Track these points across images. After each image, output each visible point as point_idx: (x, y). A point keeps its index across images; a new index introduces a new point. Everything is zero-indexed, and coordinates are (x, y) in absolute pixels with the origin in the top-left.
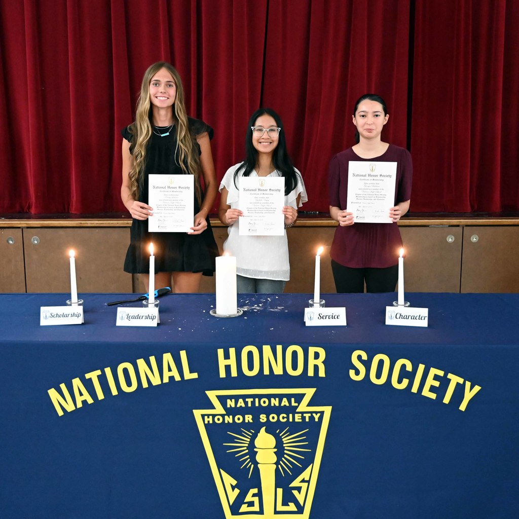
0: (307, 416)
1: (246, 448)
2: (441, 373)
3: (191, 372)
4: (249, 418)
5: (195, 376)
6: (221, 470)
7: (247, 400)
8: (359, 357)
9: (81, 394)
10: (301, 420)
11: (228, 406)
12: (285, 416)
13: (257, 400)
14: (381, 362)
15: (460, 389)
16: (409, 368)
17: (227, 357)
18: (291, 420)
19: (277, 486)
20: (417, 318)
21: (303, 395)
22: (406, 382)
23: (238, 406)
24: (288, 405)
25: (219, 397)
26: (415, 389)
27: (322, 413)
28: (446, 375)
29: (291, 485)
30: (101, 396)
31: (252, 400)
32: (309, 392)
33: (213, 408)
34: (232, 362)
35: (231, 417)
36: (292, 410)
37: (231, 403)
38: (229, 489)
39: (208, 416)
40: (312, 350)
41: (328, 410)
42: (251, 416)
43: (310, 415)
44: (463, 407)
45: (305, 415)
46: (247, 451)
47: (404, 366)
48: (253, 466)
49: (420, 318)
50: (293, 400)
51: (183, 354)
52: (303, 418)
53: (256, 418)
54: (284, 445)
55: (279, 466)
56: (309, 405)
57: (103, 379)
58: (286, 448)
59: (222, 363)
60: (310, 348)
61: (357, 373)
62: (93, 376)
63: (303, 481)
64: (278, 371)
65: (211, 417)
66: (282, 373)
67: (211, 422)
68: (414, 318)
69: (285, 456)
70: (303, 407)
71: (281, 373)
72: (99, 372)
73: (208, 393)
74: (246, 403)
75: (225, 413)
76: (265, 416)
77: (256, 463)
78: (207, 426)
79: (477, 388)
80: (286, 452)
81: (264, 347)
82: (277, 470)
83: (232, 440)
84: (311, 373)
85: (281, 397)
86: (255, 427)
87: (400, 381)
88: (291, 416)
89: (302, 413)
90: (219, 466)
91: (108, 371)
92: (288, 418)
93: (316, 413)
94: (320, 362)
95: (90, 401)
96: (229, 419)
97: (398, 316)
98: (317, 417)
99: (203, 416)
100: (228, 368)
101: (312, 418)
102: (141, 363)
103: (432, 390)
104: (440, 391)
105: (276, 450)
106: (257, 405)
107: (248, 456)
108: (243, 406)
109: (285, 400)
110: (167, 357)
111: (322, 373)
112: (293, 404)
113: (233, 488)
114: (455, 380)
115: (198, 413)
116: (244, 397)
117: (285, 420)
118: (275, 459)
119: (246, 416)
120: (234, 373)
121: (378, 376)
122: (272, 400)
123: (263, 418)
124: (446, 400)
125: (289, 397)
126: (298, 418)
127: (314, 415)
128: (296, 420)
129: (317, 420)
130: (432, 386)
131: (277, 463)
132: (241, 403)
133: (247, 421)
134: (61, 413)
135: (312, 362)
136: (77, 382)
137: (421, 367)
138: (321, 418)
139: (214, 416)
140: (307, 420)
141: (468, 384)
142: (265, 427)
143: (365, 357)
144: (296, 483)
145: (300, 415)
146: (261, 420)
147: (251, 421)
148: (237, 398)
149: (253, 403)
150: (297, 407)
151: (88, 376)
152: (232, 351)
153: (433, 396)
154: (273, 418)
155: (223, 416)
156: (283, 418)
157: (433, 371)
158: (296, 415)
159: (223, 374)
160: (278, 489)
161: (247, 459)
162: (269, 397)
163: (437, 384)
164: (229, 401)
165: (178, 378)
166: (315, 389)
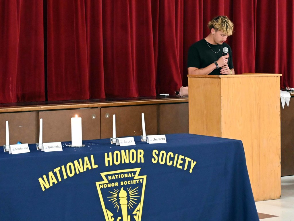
0: (138, 181)
1: (116, 198)
2: (183, 157)
4: (117, 184)
5: (96, 166)
6: (107, 209)
7: (116, 176)
8: (155, 153)
9: (52, 179)
10: (135, 183)
11: (109, 179)
12: (130, 181)
13: (119, 175)
14: (163, 154)
15: (190, 163)
16: (172, 156)
17: (108, 157)
18: (132, 183)
19: (128, 215)
20: (162, 139)
21: (136, 171)
22: (171, 162)
23: (113, 179)
24: (131, 176)
25: (105, 175)
26: (174, 165)
27: (143, 179)
28: (185, 158)
29: (133, 213)
30: (60, 180)
31: (118, 175)
32: (138, 170)
34: (110, 159)
35: (110, 184)
36: (132, 179)
37: (110, 178)
38: (110, 218)
39: (101, 184)
40: (139, 151)
41: (145, 177)
42: (117, 183)
43: (138, 180)
44: (191, 171)
45: (137, 180)
46: (116, 200)
47: (170, 155)
48: (119, 206)
49: (163, 139)
50: (132, 174)
51: (92, 157)
52: (136, 182)
53: (119, 184)
54: (130, 195)
55: (129, 205)
56: (139, 175)
57: (61, 171)
58: (130, 196)
59: (107, 159)
61: (155, 160)
62: (57, 170)
63: (137, 211)
64: (127, 162)
65: (102, 185)
67: (102, 188)
68: (160, 139)
69: (130, 200)
70: (136, 177)
71: (128, 162)
72: (59, 168)
73: (101, 174)
74: (115, 177)
75: (108, 182)
76: (123, 182)
77: (120, 205)
78: (101, 189)
79: (195, 162)
80: (130, 198)
81: (122, 151)
82: (128, 207)
83: (110, 195)
84: (139, 161)
85: (128, 173)
86: (119, 188)
87: (169, 162)
88: (132, 181)
89: (136, 180)
90: (106, 208)
91: (63, 167)
92: (131, 182)
93: (141, 179)
94: (142, 156)
95: (56, 182)
96: (109, 185)
97: (154, 139)
98: (141, 181)
99: (99, 185)
100: (109, 161)
101: (139, 181)
102: (76, 162)
103: (181, 164)
104: (183, 165)
105: (127, 198)
106: (120, 177)
107: (117, 202)
108: (115, 178)
109: (130, 174)
110: (86, 159)
111: (143, 161)
112: (133, 176)
113: (112, 217)
114: (188, 159)
116: (115, 174)
117: (130, 183)
118: (127, 202)
119: (116, 183)
120: (111, 164)
121: (162, 161)
122: (125, 174)
123: (122, 183)
124: (185, 169)
125: (131, 172)
127: (140, 180)
129: (141, 182)
130: (180, 163)
131: (128, 204)
132: (114, 177)
133: (116, 186)
134: (43, 189)
135: (139, 156)
136: (51, 174)
137: (177, 155)
138: (143, 181)
139: (103, 184)
140: (138, 182)
141: (192, 161)
142: (123, 188)
143: (157, 153)
144: (134, 213)
145: (135, 180)
146: (121, 185)
147: (118, 185)
149: (118, 177)
150: (134, 177)
151: (55, 170)
152: (110, 154)
153: (181, 167)
154: (126, 183)
155: (107, 184)
156: (129, 182)
157: (181, 157)
158: (134, 181)
160: (128, 216)
161: (116, 204)
162: (124, 173)
163: (182, 162)
164: (109, 177)
165: (90, 168)
166: (140, 168)
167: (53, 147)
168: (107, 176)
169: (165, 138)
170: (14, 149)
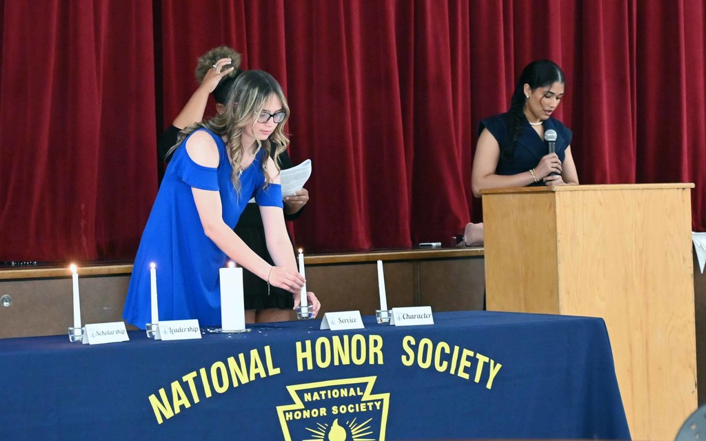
0: (370, 404)
2: (471, 354)
3: (274, 368)
4: (323, 411)
5: (277, 371)
7: (321, 392)
8: (409, 342)
9: (179, 398)
10: (365, 410)
11: (306, 400)
13: (329, 392)
14: (426, 346)
15: (486, 367)
16: (447, 351)
17: (304, 350)
18: (357, 410)
20: (423, 316)
21: (366, 384)
22: (445, 364)
23: (314, 399)
24: (355, 395)
25: (298, 392)
26: (452, 372)
27: (382, 400)
28: (475, 355)
30: (196, 400)
31: (325, 392)
32: (371, 380)
33: (293, 403)
34: (308, 354)
35: (308, 411)
36: (357, 400)
37: (307, 397)
39: (289, 411)
40: (372, 338)
41: (386, 397)
42: (325, 409)
43: (372, 403)
44: (489, 386)
45: (368, 404)
47: (443, 349)
49: (426, 316)
50: (358, 389)
51: (267, 349)
52: (367, 407)
53: (329, 411)
54: (353, 437)
56: (372, 393)
57: (198, 381)
59: (300, 355)
60: (370, 336)
61: (408, 358)
62: (189, 378)
64: (346, 361)
65: (291, 413)
66: (349, 363)
67: (291, 419)
68: (420, 317)
70: (367, 396)
72: (194, 374)
73: (288, 387)
74: (320, 396)
75: (303, 407)
76: (336, 407)
79: (499, 366)
81: (333, 337)
83: (310, 435)
84: (372, 362)
85: (348, 387)
86: (328, 420)
87: (441, 365)
88: (357, 405)
89: (366, 402)
91: (203, 371)
92: (355, 408)
93: (377, 401)
94: (378, 350)
95: (188, 405)
96: (306, 414)
97: (405, 317)
98: (378, 405)
99: (285, 412)
100: (305, 360)
101: (374, 406)
102: (231, 360)
103: (466, 370)
104: (471, 370)
106: (330, 397)
108: (319, 399)
109: (352, 390)
110: (254, 354)
111: (381, 361)
112: (359, 393)
114: (482, 359)
115: (280, 410)
116: (318, 390)
117: (353, 410)
119: (321, 409)
120: (310, 367)
121: (424, 360)
122: (342, 390)
123: (335, 410)
124: (477, 380)
126: (363, 409)
127: (376, 403)
128: (362, 410)
129: (378, 408)
130: (465, 367)
132: (316, 396)
133: (321, 415)
134: (160, 421)
135: (372, 350)
136: (176, 386)
137: (457, 348)
138: (381, 406)
139: (294, 411)
140: (371, 409)
141: (492, 362)
142: (337, 420)
143: (413, 343)
145: (365, 404)
146: (333, 412)
147: (325, 414)
148: (312, 391)
149: (326, 395)
150: (362, 396)
151: (185, 379)
152: (308, 343)
153: (466, 376)
154: (343, 409)
155: (301, 410)
156: (351, 408)
157: (466, 352)
158: (362, 405)
159: (300, 368)
162: (339, 387)
163: (468, 364)
164: (305, 395)
165: (263, 375)
166: (376, 377)
167: (181, 330)
168: (300, 393)
169: (431, 313)
170: (95, 333)
